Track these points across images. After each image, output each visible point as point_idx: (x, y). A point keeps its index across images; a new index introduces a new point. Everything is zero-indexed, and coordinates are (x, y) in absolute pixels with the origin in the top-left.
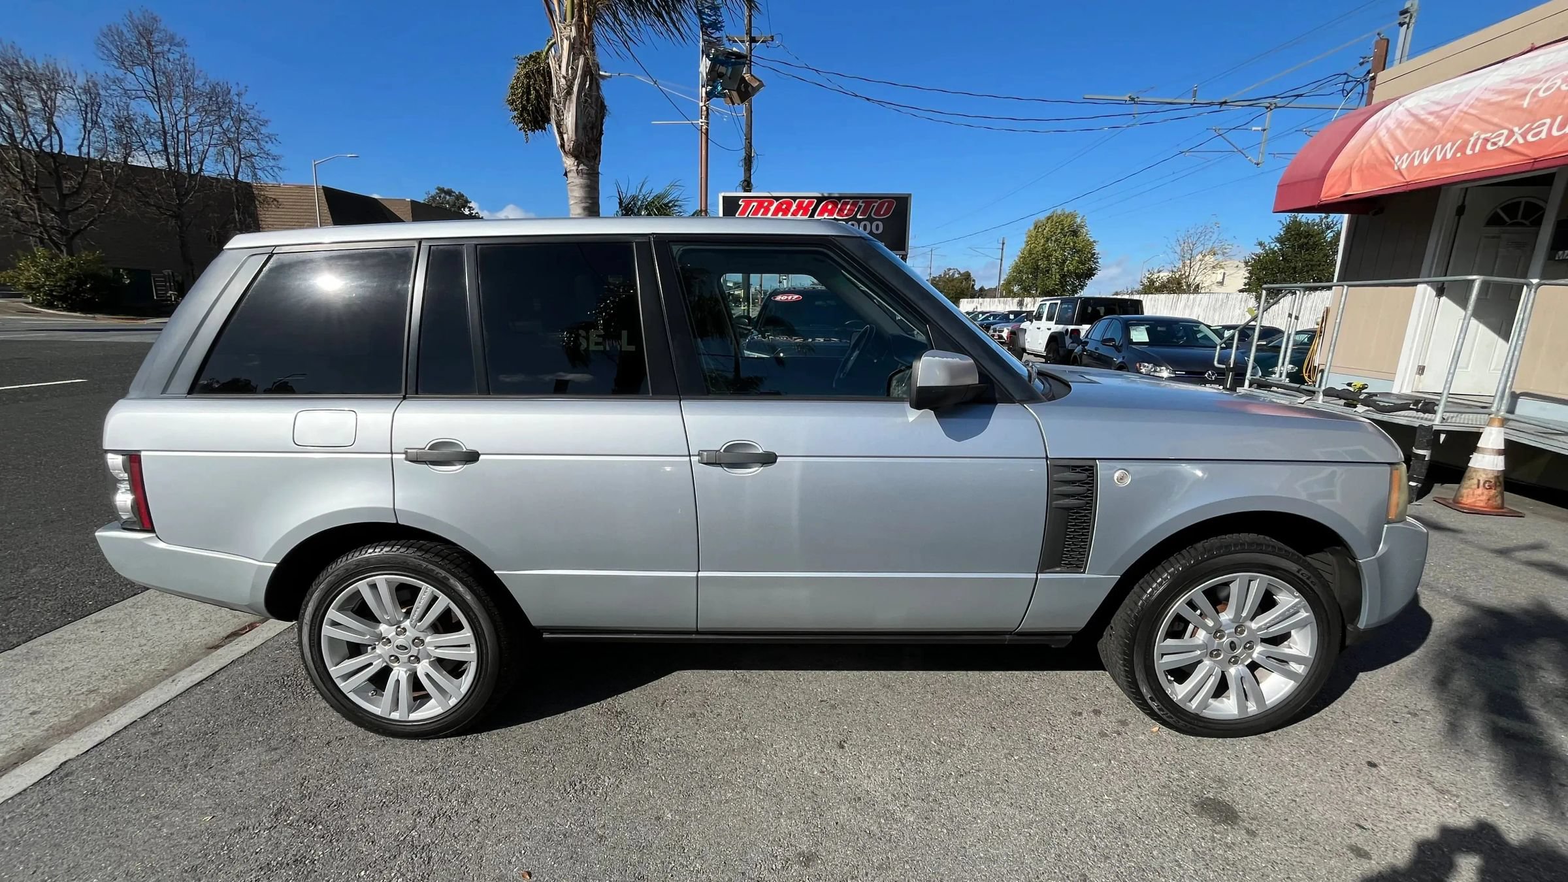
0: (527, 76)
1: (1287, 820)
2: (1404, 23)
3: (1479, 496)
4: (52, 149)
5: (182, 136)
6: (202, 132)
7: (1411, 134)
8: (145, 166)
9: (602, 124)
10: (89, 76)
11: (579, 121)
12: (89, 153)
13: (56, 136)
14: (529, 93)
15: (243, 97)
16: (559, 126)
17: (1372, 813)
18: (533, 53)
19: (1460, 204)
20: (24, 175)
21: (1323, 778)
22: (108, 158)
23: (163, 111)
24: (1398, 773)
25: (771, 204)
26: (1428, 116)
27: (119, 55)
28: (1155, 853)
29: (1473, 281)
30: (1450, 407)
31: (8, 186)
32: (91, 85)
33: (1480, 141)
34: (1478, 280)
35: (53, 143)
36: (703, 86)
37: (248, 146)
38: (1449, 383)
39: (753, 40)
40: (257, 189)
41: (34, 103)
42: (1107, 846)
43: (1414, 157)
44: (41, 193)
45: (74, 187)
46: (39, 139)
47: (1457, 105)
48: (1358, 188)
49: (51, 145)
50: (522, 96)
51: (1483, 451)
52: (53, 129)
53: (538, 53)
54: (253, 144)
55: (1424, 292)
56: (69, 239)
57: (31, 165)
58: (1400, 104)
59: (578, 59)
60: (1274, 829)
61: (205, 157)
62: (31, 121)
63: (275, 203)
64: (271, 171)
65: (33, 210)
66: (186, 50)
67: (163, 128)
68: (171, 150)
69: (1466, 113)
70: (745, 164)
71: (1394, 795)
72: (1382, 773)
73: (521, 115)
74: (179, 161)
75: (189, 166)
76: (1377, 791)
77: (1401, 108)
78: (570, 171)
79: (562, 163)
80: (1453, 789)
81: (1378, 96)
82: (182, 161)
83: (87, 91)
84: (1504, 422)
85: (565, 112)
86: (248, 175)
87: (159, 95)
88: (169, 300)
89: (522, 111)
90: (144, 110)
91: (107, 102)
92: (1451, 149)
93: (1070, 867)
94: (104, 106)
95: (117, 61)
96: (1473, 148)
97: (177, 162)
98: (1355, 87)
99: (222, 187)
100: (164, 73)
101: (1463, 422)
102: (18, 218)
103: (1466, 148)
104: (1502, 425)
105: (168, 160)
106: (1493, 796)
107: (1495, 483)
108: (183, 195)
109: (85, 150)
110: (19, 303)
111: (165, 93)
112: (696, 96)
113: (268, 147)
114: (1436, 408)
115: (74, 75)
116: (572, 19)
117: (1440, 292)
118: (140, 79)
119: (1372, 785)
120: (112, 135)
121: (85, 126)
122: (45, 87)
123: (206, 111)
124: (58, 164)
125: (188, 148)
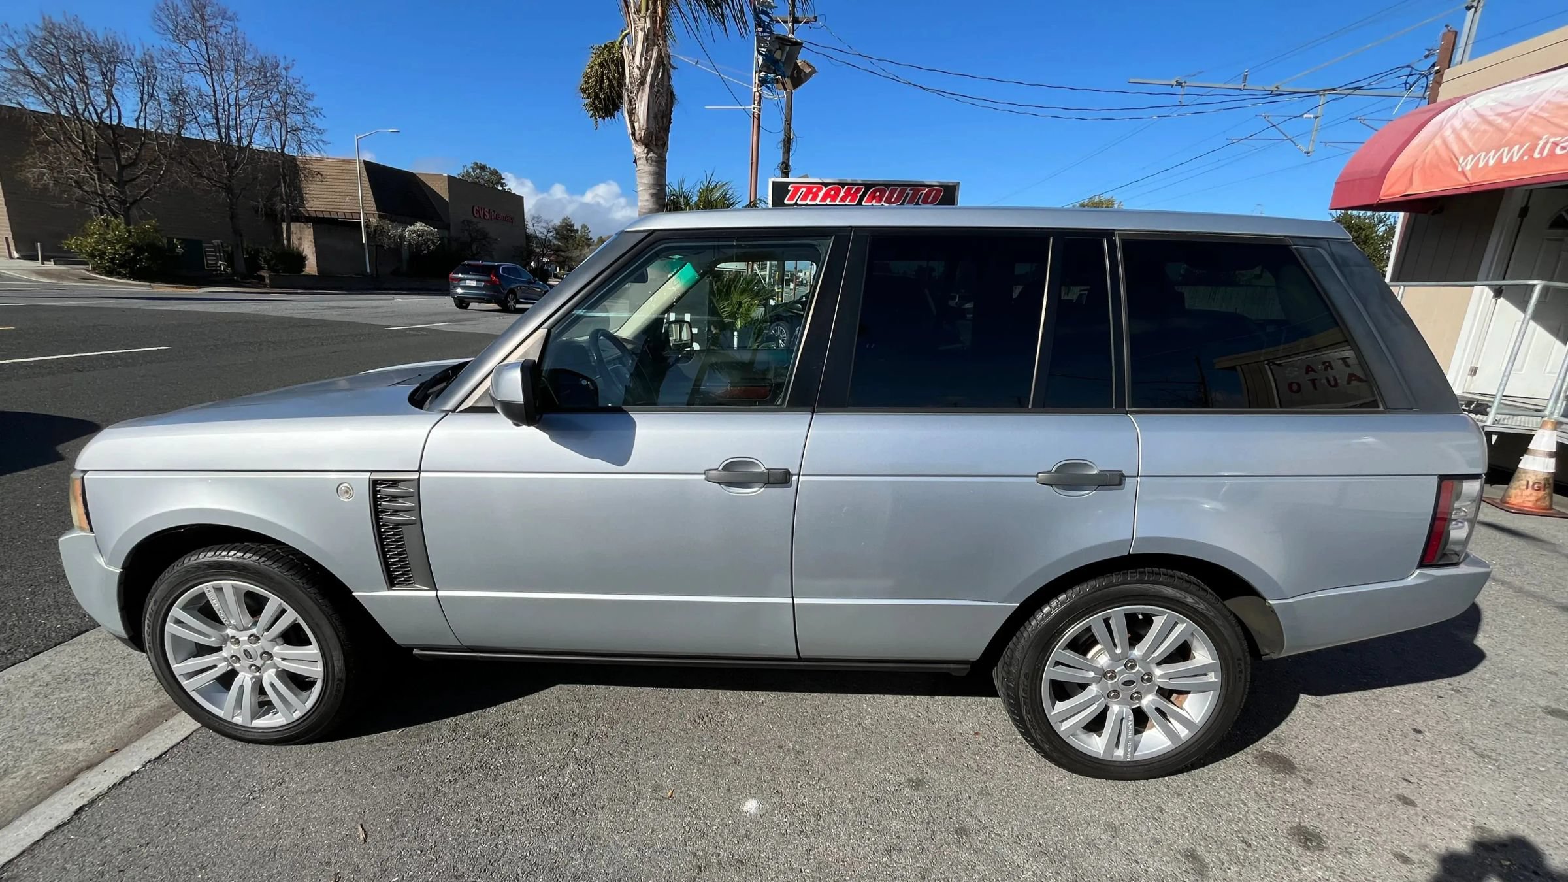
0: (601, 65)
1: (1339, 772)
2: (1472, 7)
3: (1528, 496)
4: (111, 121)
5: (233, 109)
6: (251, 105)
7: (1477, 135)
8: (198, 138)
9: (671, 113)
10: (146, 49)
11: (650, 111)
12: (145, 124)
13: (115, 108)
14: (602, 82)
15: (290, 71)
16: (631, 114)
17: (1417, 770)
18: (608, 42)
19: (1523, 206)
20: (86, 147)
21: (1372, 740)
22: (162, 130)
23: (215, 84)
24: (1442, 739)
25: (819, 190)
26: (1496, 118)
27: (174, 28)
28: (1222, 793)
29: (1534, 285)
30: (1501, 408)
31: (71, 156)
32: (148, 58)
33: (1549, 146)
34: (1539, 285)
35: (113, 115)
36: (756, 72)
37: (294, 119)
38: (1504, 384)
39: (796, 20)
40: (302, 162)
41: (94, 76)
42: (1178, 786)
43: (1479, 158)
44: (101, 165)
45: (131, 158)
46: (99, 111)
47: (1528, 107)
48: (1420, 188)
49: (111, 117)
50: (595, 84)
51: (1534, 453)
52: (113, 102)
53: (612, 43)
54: (299, 118)
55: (1481, 293)
56: (126, 207)
57: (91, 136)
58: (1467, 104)
59: (652, 50)
60: (1328, 779)
61: (254, 130)
62: (92, 93)
63: (319, 176)
64: (315, 145)
65: (94, 180)
66: (238, 24)
67: (216, 101)
68: (222, 123)
69: (1535, 115)
70: (784, 145)
71: (1438, 756)
72: (1427, 738)
73: (594, 103)
74: (229, 133)
75: (240, 140)
76: (1422, 753)
77: (1468, 108)
78: (640, 159)
79: (632, 151)
80: (1494, 754)
81: (1444, 94)
82: (233, 134)
83: (144, 64)
84: (1557, 425)
85: (638, 101)
86: (294, 149)
87: (212, 68)
88: (218, 270)
89: (594, 100)
90: (197, 82)
91: (162, 75)
92: (1518, 152)
93: (1147, 800)
94: (159, 78)
95: (173, 35)
96: (1541, 152)
97: (228, 135)
98: (1419, 79)
99: (270, 160)
100: (216, 47)
101: (1514, 424)
102: (80, 188)
103: (1534, 152)
104: (1555, 429)
105: (219, 133)
106: (1530, 762)
107: (1545, 485)
108: (233, 168)
109: (141, 122)
110: (80, 270)
111: (217, 67)
112: (750, 81)
113: (314, 120)
114: (1488, 409)
115: (132, 47)
116: (647, 10)
117: (1498, 292)
118: (194, 53)
119: (1417, 748)
120: (167, 107)
121: (142, 99)
122: (105, 60)
123: (256, 85)
124: (117, 136)
125: (238, 122)
